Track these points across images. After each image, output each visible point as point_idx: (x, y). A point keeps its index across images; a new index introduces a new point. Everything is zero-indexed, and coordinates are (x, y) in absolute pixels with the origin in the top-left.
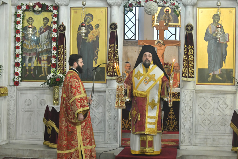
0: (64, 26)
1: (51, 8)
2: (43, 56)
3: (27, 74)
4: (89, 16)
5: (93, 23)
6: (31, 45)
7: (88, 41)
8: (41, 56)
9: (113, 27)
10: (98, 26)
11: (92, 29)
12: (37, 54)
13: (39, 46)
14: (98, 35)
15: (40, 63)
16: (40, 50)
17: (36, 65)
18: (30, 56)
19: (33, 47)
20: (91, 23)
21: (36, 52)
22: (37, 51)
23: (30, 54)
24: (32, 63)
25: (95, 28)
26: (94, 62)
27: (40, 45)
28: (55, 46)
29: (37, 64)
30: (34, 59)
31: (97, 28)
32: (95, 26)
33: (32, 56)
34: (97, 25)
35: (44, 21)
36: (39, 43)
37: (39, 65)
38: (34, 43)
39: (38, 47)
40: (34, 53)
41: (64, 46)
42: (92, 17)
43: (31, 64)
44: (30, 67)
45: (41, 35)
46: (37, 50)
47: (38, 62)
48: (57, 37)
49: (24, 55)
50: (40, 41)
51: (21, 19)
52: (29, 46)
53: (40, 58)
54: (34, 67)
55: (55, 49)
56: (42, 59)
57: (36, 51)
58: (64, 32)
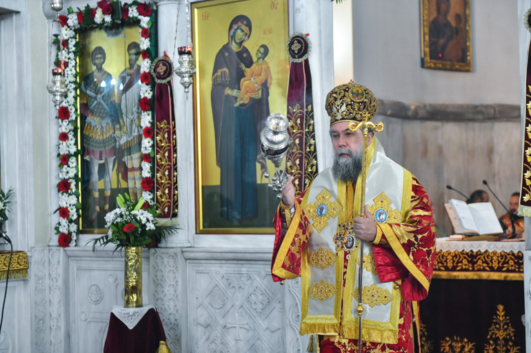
0: (168, 62)
1: (133, 12)
2: (132, 158)
3: (95, 210)
4: (240, 24)
5: (252, 46)
6: (102, 127)
7: (242, 102)
8: (125, 159)
9: (296, 47)
10: (265, 51)
11: (249, 63)
12: (117, 151)
13: (120, 129)
14: (266, 81)
15: (125, 178)
16: (123, 140)
17: (114, 186)
18: (101, 159)
19: (106, 134)
20: (245, 44)
21: (115, 145)
22: (117, 144)
23: (101, 153)
24: (107, 179)
25: (259, 59)
26: (258, 166)
27: (122, 124)
28: (149, 125)
29: (118, 181)
30: (111, 166)
31: (263, 59)
32: (257, 54)
33: (106, 160)
34: (262, 50)
35: (129, 54)
36: (121, 121)
37: (123, 185)
38: (109, 121)
39: (118, 133)
40: (111, 150)
41: (169, 123)
42: (249, 25)
43: (105, 182)
44: (102, 192)
45: (124, 95)
46: (117, 139)
47: (120, 175)
48: (153, 96)
49: (87, 158)
50: (122, 114)
51: (69, 53)
52: (99, 130)
53: (124, 162)
54: (112, 190)
55: (149, 132)
56: (129, 166)
57: (113, 145)
58: (168, 79)
